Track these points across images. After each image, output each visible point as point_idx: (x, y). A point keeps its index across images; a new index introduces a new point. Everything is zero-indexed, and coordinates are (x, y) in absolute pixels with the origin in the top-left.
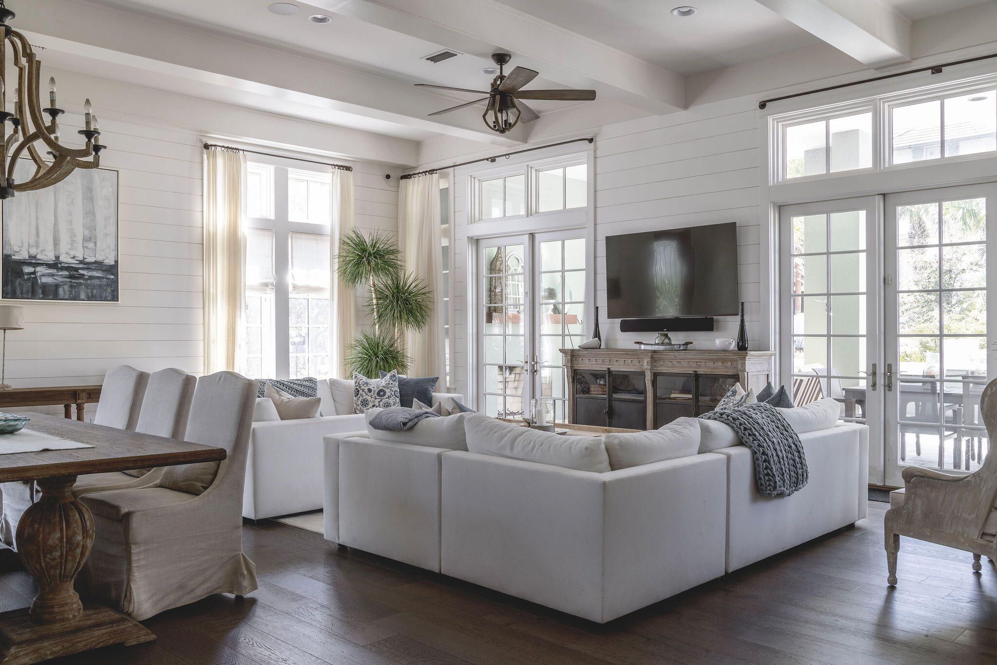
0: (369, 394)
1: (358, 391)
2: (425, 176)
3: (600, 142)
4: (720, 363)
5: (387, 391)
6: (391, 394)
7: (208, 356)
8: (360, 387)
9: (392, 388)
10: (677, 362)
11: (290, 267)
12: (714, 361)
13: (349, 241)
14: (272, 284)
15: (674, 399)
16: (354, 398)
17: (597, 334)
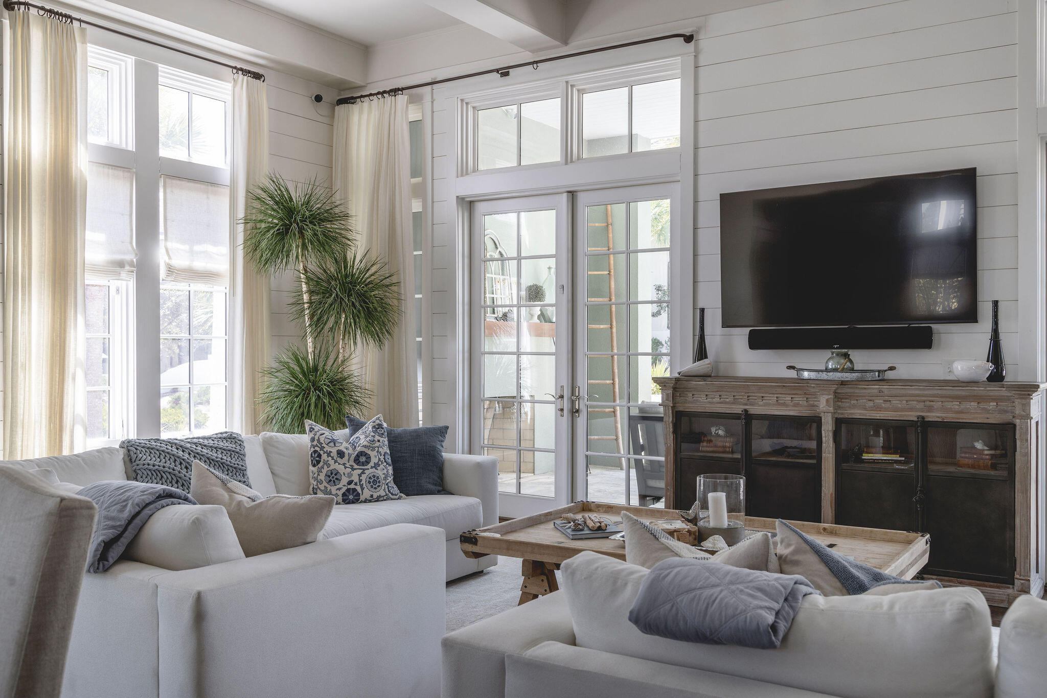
0: (339, 460)
1: (319, 456)
2: (382, 100)
3: (704, 41)
4: (972, 404)
5: (372, 454)
6: (379, 459)
7: (12, 390)
8: (322, 448)
9: (380, 450)
10: (885, 401)
11: (162, 237)
12: (960, 399)
13: (264, 195)
14: (131, 264)
15: (874, 461)
16: (311, 468)
17: (701, 353)
